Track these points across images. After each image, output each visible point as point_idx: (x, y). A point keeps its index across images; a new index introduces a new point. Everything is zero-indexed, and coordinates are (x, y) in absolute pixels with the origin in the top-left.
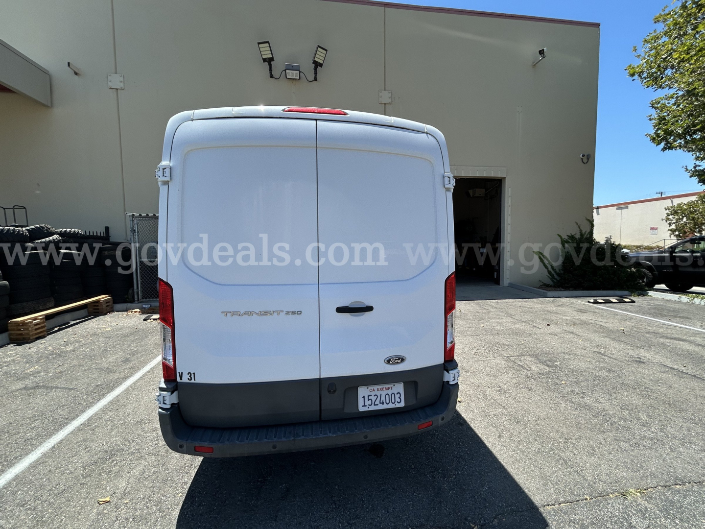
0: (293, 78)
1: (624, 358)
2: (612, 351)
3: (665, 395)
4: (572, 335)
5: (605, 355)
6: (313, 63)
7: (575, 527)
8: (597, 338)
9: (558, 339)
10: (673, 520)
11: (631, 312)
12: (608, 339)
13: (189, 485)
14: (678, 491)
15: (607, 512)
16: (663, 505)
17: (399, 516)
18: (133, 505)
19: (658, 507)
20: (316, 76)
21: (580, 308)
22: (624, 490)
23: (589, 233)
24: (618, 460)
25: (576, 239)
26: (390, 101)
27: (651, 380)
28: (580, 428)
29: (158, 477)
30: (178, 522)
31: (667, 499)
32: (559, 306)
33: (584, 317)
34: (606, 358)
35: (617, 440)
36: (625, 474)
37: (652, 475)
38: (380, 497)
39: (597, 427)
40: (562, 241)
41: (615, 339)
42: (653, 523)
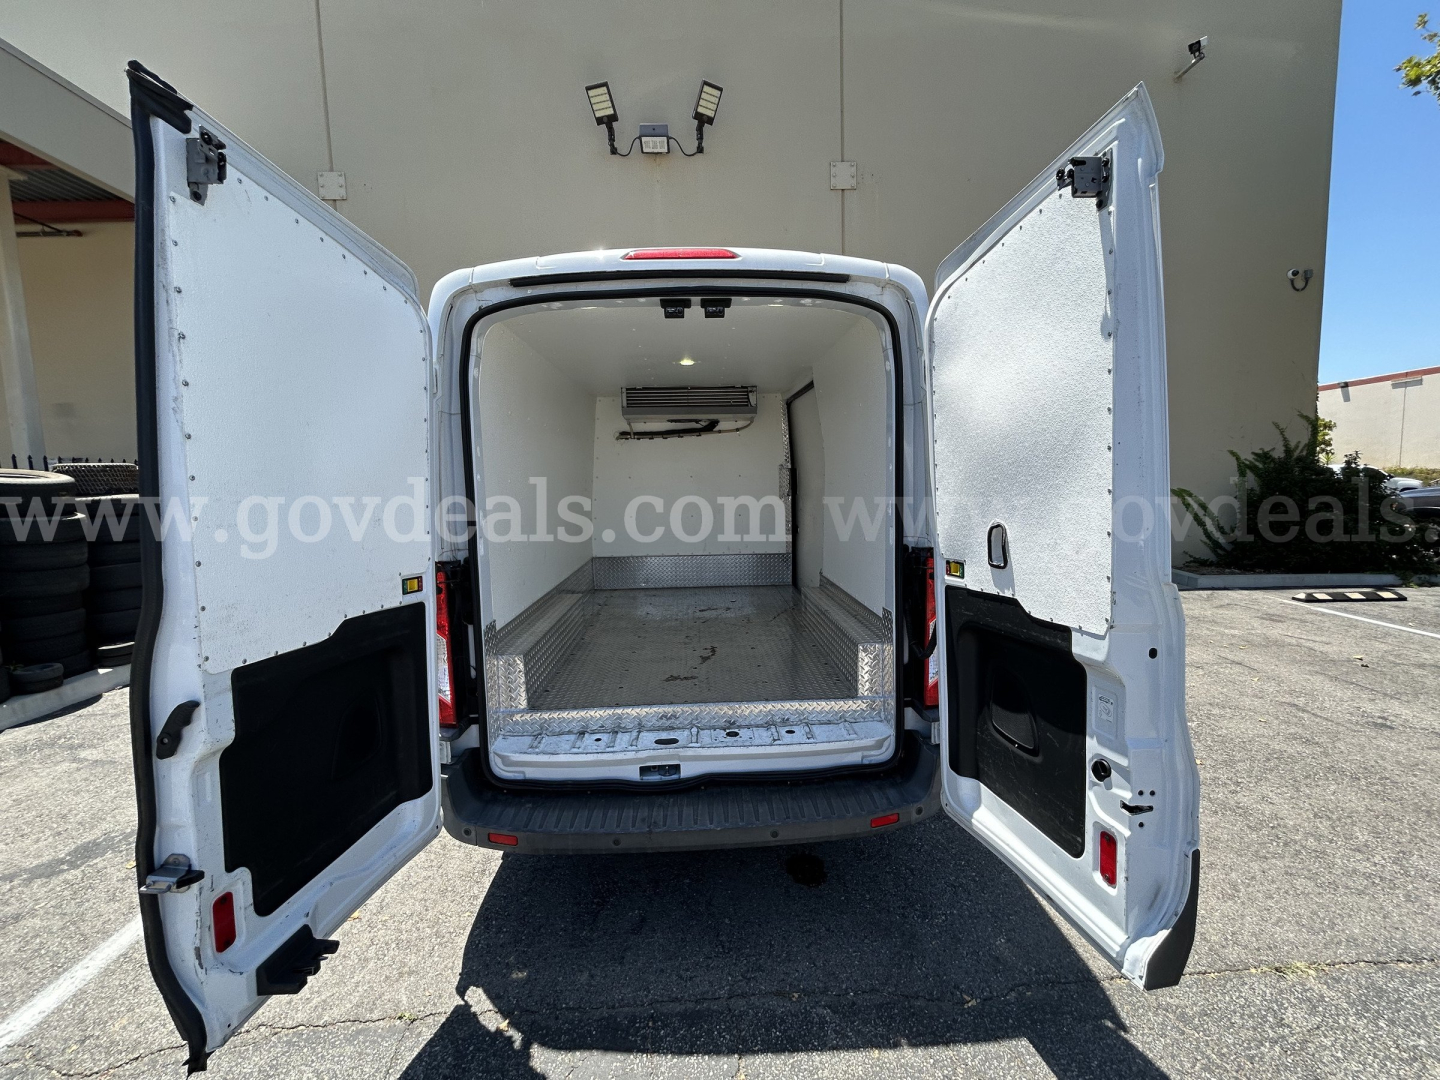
0: (656, 151)
1: (1348, 717)
2: (1324, 701)
3: (1424, 794)
4: (1237, 669)
5: (1304, 711)
6: (695, 118)
7: (1167, 1017)
8: (1295, 676)
9: (1203, 676)
10: (1375, 1021)
11: (1392, 621)
12: (1321, 678)
13: (481, 900)
14: (1402, 974)
15: (1237, 998)
16: (1361, 995)
17: (834, 974)
18: (396, 924)
19: (1349, 998)
20: (700, 144)
21: (1271, 611)
22: (1282, 963)
23: (1306, 445)
24: (1284, 910)
25: (1273, 460)
26: (853, 182)
27: (1399, 763)
28: (1215, 848)
29: (431, 885)
30: (465, 954)
31: (1373, 984)
32: (1221, 606)
33: (1276, 631)
34: (1305, 715)
35: (1291, 874)
36: (1291, 935)
37: (1352, 941)
38: (803, 941)
39: (1253, 849)
40: (1239, 466)
41: (1336, 679)
42: (1328, 1023)
